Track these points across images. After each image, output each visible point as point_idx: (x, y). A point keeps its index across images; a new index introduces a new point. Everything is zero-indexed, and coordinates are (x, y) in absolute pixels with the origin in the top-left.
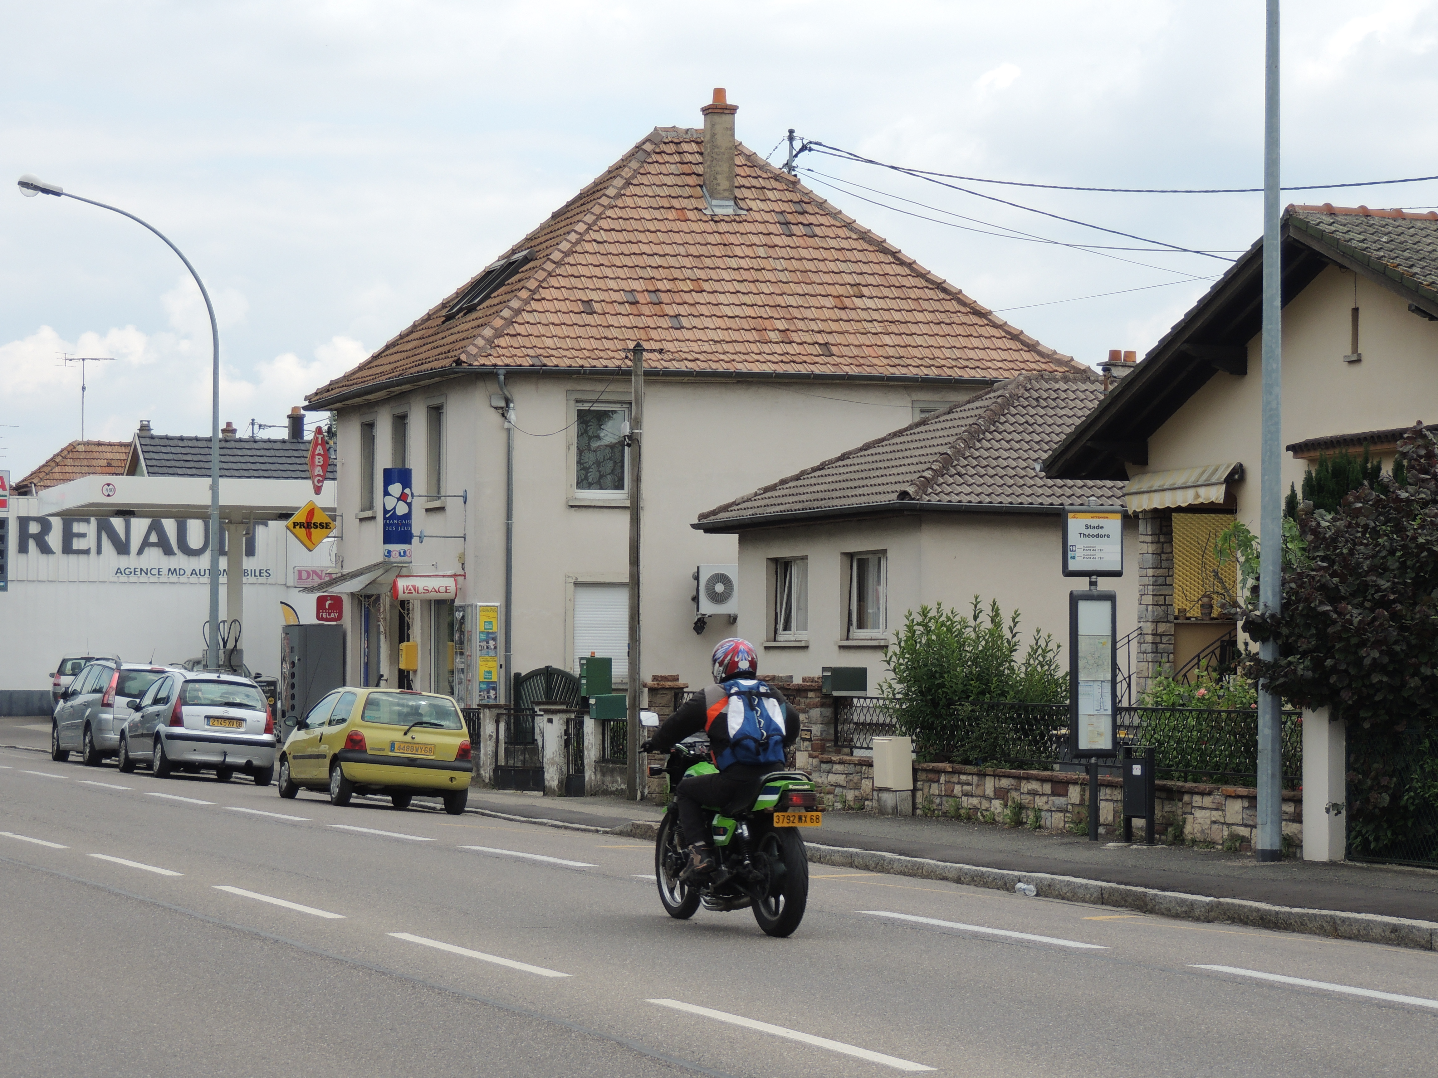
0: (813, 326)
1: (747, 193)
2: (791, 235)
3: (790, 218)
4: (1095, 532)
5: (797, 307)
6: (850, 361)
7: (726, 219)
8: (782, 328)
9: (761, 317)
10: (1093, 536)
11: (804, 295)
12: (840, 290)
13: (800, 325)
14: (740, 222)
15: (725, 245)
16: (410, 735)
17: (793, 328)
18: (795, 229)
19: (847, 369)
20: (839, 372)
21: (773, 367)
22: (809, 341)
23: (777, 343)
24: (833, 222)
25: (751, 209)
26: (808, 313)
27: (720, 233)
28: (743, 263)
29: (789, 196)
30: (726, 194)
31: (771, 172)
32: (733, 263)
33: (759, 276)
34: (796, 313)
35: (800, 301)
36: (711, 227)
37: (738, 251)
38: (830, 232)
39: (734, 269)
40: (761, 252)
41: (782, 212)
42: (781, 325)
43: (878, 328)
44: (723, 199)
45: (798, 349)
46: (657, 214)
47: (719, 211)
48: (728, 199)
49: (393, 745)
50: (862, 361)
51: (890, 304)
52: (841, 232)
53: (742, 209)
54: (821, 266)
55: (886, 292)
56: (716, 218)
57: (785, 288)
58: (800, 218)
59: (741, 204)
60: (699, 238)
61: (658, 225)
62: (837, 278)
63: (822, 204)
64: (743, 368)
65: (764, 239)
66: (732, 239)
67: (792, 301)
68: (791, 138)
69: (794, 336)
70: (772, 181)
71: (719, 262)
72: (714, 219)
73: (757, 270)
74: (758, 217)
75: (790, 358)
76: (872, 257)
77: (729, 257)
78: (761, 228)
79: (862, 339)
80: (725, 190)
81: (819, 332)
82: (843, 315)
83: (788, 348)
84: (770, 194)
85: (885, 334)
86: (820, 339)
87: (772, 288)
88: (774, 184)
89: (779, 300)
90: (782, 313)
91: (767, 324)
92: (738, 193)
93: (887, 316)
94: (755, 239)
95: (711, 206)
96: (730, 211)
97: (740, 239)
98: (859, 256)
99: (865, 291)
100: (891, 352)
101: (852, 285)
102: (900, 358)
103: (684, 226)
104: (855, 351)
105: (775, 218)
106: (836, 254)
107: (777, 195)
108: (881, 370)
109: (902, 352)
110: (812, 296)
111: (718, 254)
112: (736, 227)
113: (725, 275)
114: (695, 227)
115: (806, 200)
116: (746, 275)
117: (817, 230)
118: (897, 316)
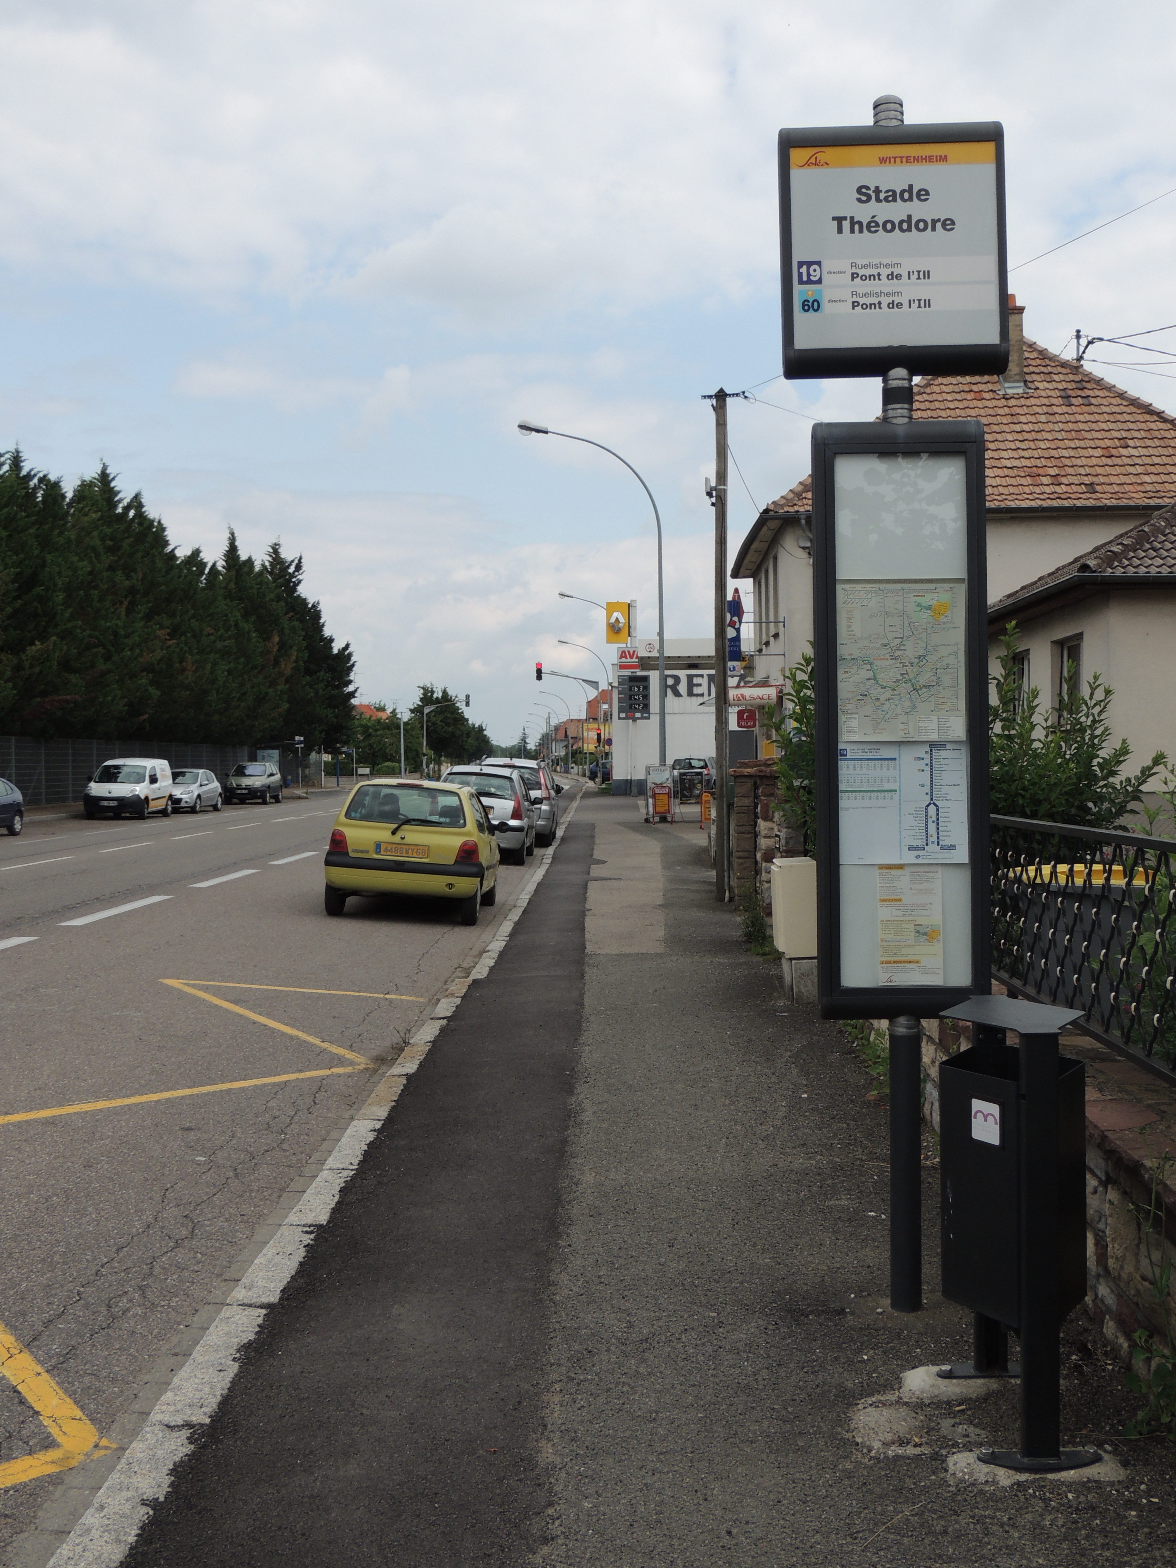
0: (1082, 471)
1: (1035, 377)
2: (1071, 405)
3: (1070, 393)
4: (897, 211)
5: (1069, 458)
6: (1110, 496)
7: (1016, 396)
8: (1053, 474)
9: (1036, 466)
10: (889, 226)
11: (1076, 448)
12: (1108, 443)
13: (1070, 471)
14: (1027, 398)
15: (1012, 415)
16: (399, 834)
17: (1063, 473)
18: (1074, 401)
19: (1106, 502)
20: (1099, 504)
21: (1039, 502)
22: (1076, 482)
23: (1047, 485)
24: (1107, 394)
25: (1038, 388)
26: (1079, 462)
27: (1009, 407)
28: (1026, 428)
29: (1071, 377)
30: (1017, 378)
31: (1058, 361)
32: (1018, 428)
33: (1039, 436)
34: (1067, 462)
35: (1072, 453)
36: (1003, 402)
37: (1023, 419)
38: (1105, 402)
39: (1018, 432)
40: (1043, 418)
41: (1065, 389)
42: (1052, 472)
43: (1140, 469)
44: (1014, 382)
45: (1068, 489)
46: (958, 397)
47: (1009, 391)
48: (1018, 381)
49: (378, 846)
50: (1121, 495)
51: (1151, 451)
52: (1115, 401)
53: (1030, 388)
54: (1094, 426)
55: (1149, 443)
56: (1008, 396)
57: (1061, 444)
58: (1080, 393)
59: (1030, 385)
60: (991, 412)
61: (957, 404)
62: (1107, 435)
63: (1099, 383)
64: (1012, 505)
65: (1045, 409)
66: (1018, 410)
67: (1065, 453)
68: (1078, 337)
69: (1064, 480)
70: (1059, 368)
71: (1006, 428)
72: (1005, 397)
73: (1037, 432)
74: (1043, 394)
75: (1056, 495)
76: (1140, 418)
77: (1015, 423)
78: (1046, 401)
79: (1124, 479)
80: (1015, 375)
81: (1086, 475)
82: (1109, 462)
83: (1058, 489)
84: (1056, 377)
85: (1145, 474)
86: (1086, 480)
87: (1048, 445)
88: (1060, 369)
89: (1055, 453)
90: (1054, 462)
91: (1041, 471)
92: (1028, 378)
93: (1148, 461)
94: (1039, 410)
95: (1005, 388)
96: (1020, 391)
97: (1026, 410)
98: (1126, 417)
99: (1131, 443)
100: (1149, 488)
101: (1119, 439)
102: (1157, 492)
103: (980, 404)
104: (1116, 488)
105: (1058, 393)
106: (1107, 417)
107: (1062, 377)
108: (1137, 501)
109: (1158, 487)
110: (1083, 448)
111: (1005, 422)
112: (1023, 402)
113: (1010, 437)
114: (990, 404)
115: (1087, 379)
116: (1026, 436)
117: (1093, 401)
118: (1157, 460)
